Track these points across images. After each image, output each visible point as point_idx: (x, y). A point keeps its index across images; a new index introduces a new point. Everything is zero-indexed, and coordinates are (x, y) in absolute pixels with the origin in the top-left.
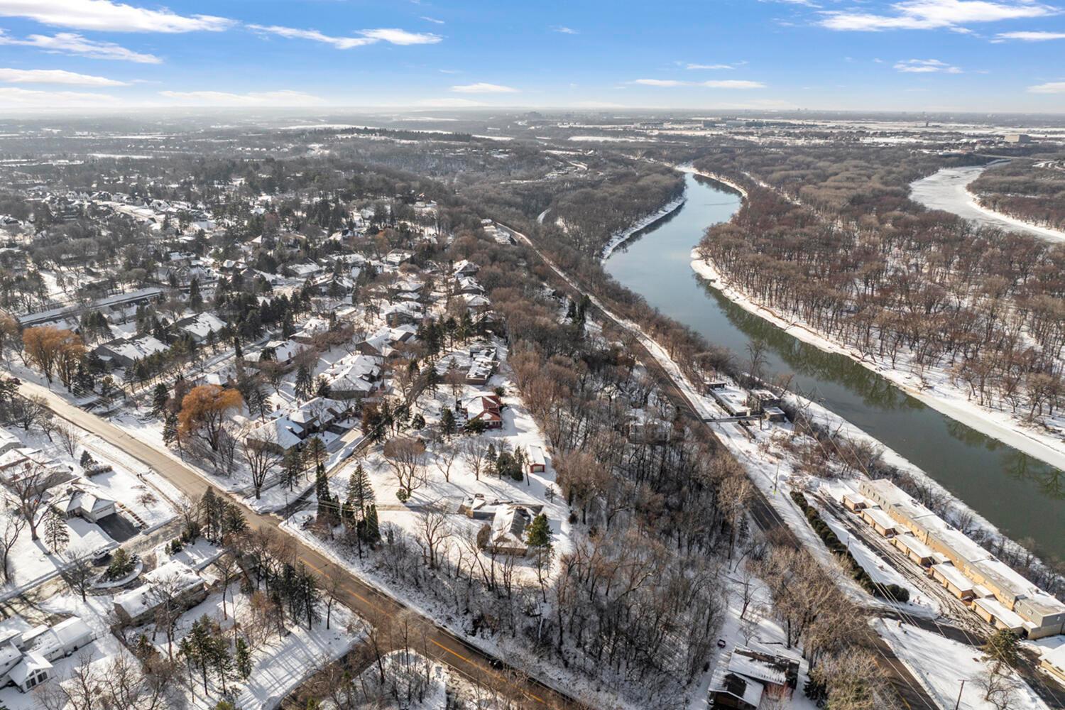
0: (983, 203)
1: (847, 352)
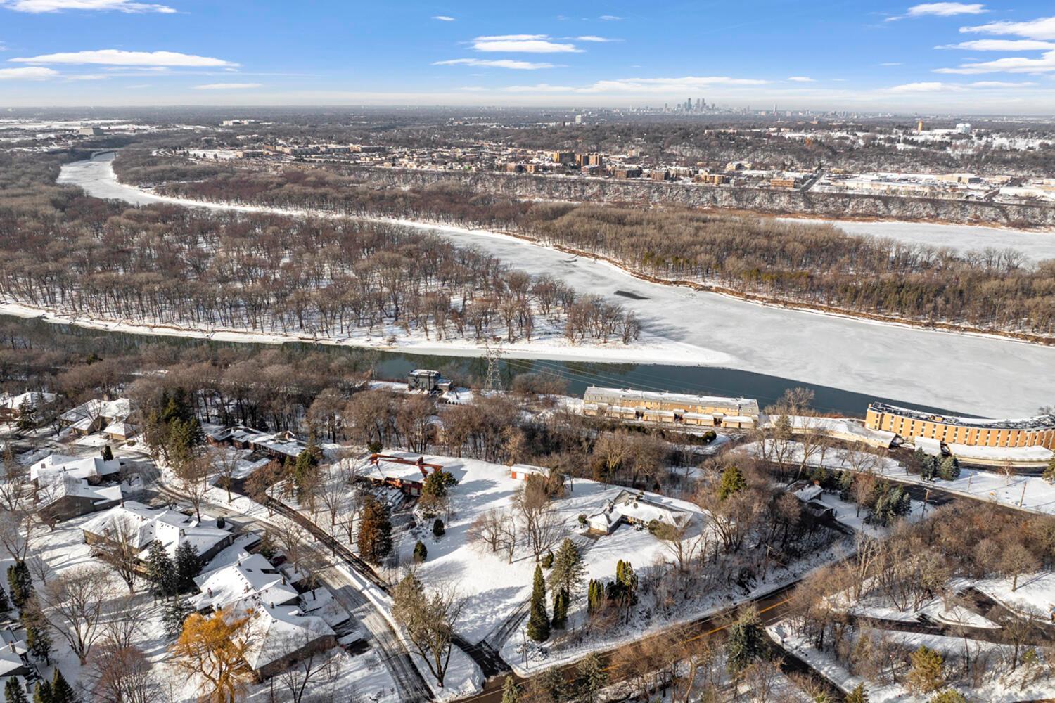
0: (163, 193)
1: (295, 337)
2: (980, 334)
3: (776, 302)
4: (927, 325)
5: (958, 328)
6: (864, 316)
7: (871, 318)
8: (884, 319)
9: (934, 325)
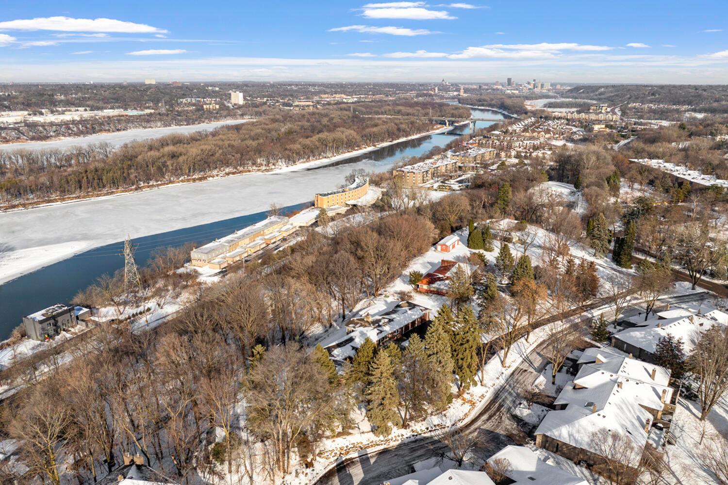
2: (166, 186)
3: (14, 207)
4: (136, 189)
5: (153, 186)
6: (92, 196)
7: (98, 196)
8: (107, 194)
9: (140, 188)
